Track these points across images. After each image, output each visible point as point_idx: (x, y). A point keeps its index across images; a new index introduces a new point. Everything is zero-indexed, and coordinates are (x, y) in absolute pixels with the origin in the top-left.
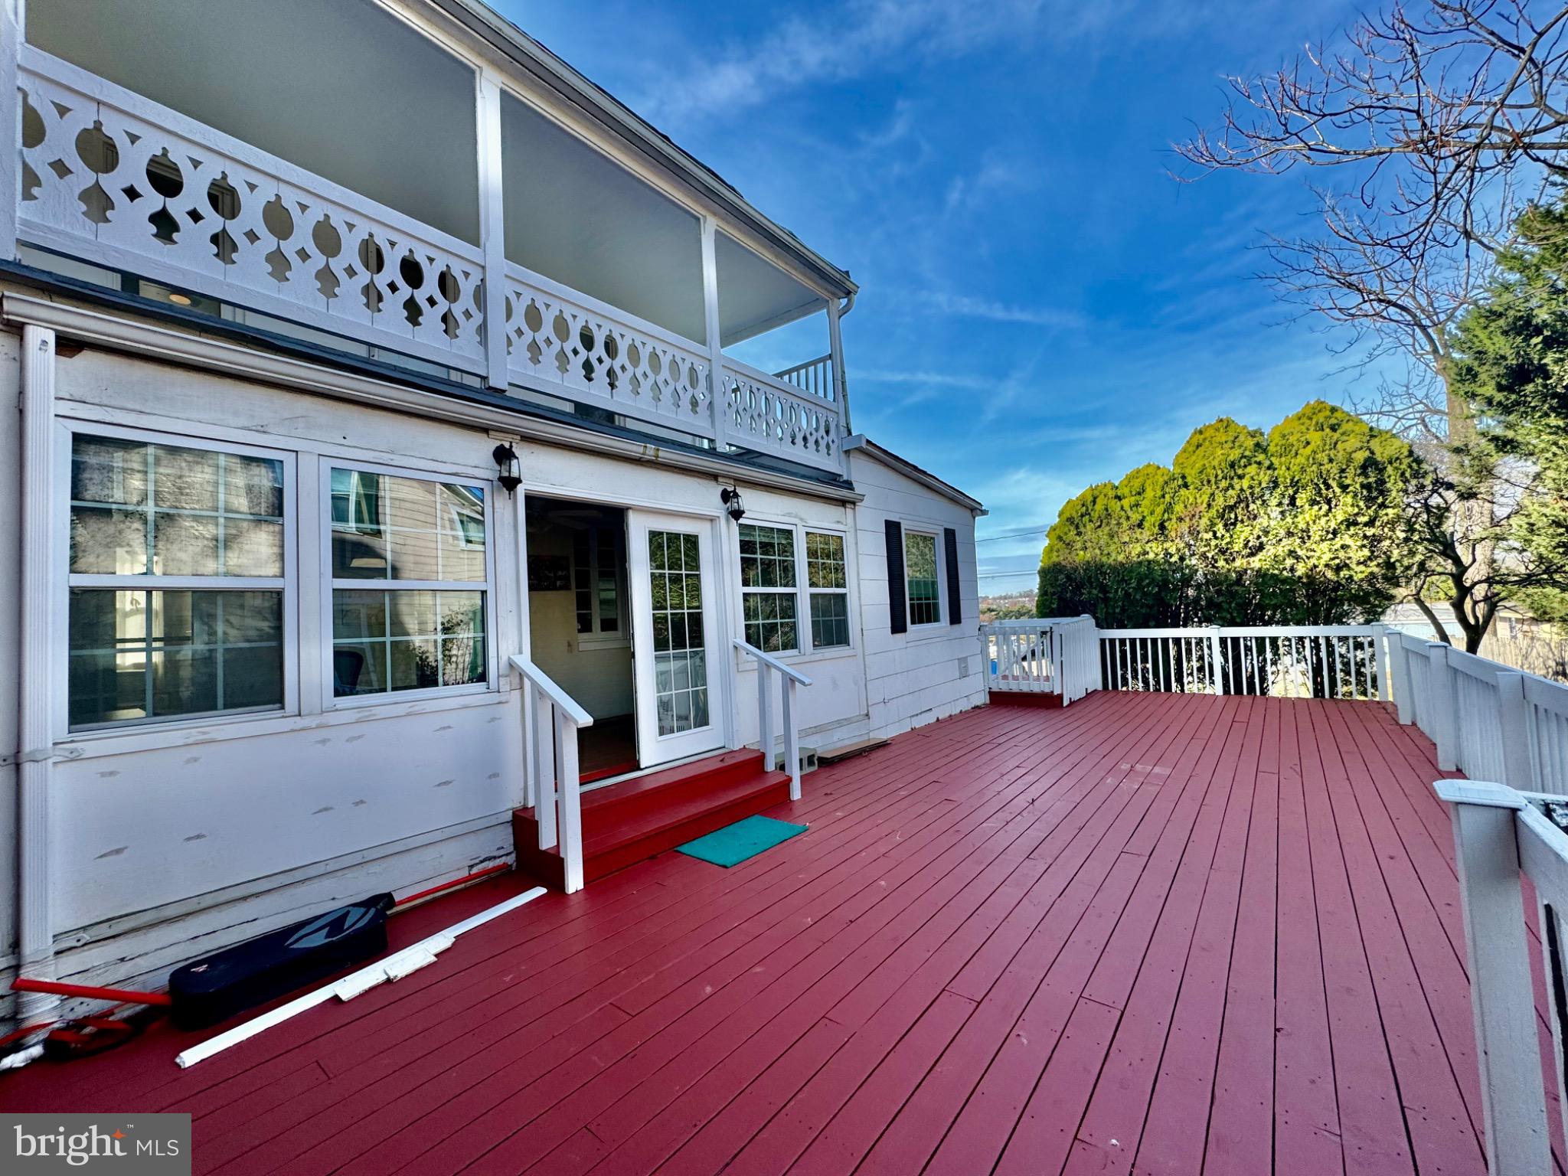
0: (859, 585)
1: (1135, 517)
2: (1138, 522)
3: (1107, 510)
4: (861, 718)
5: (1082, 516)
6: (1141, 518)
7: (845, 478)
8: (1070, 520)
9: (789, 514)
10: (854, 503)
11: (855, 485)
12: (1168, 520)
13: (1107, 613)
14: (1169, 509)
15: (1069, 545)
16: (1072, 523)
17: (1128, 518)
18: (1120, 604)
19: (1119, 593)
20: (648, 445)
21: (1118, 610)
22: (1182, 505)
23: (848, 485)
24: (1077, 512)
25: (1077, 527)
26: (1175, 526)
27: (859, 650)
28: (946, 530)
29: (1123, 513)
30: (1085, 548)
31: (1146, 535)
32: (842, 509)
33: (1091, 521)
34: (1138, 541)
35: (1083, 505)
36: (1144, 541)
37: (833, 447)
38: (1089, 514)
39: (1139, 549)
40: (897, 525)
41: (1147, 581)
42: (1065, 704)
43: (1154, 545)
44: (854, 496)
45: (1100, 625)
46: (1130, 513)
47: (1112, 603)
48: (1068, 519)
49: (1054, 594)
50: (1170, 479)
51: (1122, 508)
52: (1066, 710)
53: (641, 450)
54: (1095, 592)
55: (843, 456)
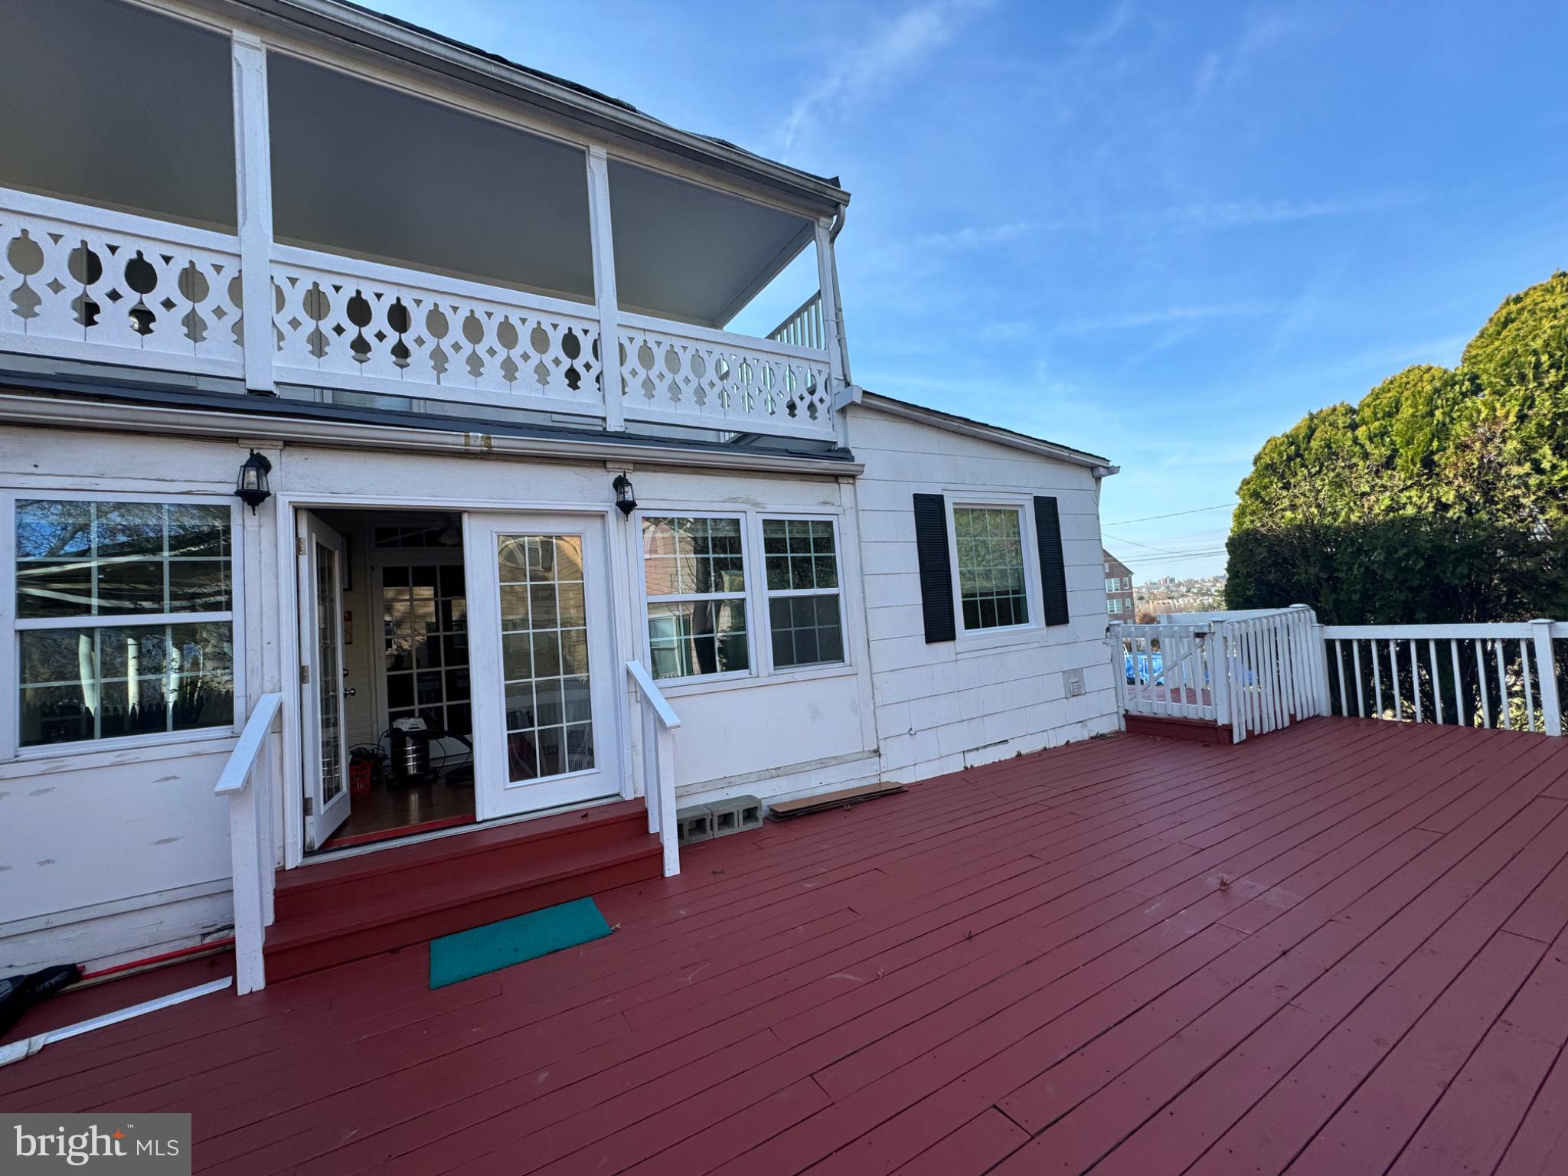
0: (863, 582)
1: (1378, 452)
2: (1384, 460)
3: (1329, 447)
4: (866, 755)
5: (1290, 459)
6: (1388, 453)
7: (840, 445)
8: (1271, 468)
9: (735, 500)
10: (853, 477)
11: (854, 453)
12: (1438, 451)
13: (1336, 601)
14: (1442, 432)
15: (1268, 504)
16: (1275, 471)
17: (1366, 456)
18: (1358, 587)
19: (1355, 572)
20: (471, 434)
21: (1356, 597)
22: (1465, 424)
23: (845, 454)
24: (1280, 454)
25: (1282, 477)
26: (1453, 459)
27: (862, 667)
28: (1039, 502)
29: (1357, 449)
30: (1293, 507)
31: (1399, 478)
32: (835, 486)
33: (1303, 465)
34: (1385, 488)
35: (1292, 444)
36: (1396, 489)
37: (821, 409)
38: (1301, 456)
39: (1387, 502)
40: (939, 500)
41: (1405, 551)
42: (1236, 740)
43: (1413, 493)
44: (852, 468)
45: (1324, 619)
46: (1369, 447)
47: (1345, 586)
48: (1267, 467)
49: (1248, 575)
50: (1445, 384)
51: (1355, 441)
52: (1236, 748)
53: (462, 440)
54: (1313, 570)
55: (838, 418)
